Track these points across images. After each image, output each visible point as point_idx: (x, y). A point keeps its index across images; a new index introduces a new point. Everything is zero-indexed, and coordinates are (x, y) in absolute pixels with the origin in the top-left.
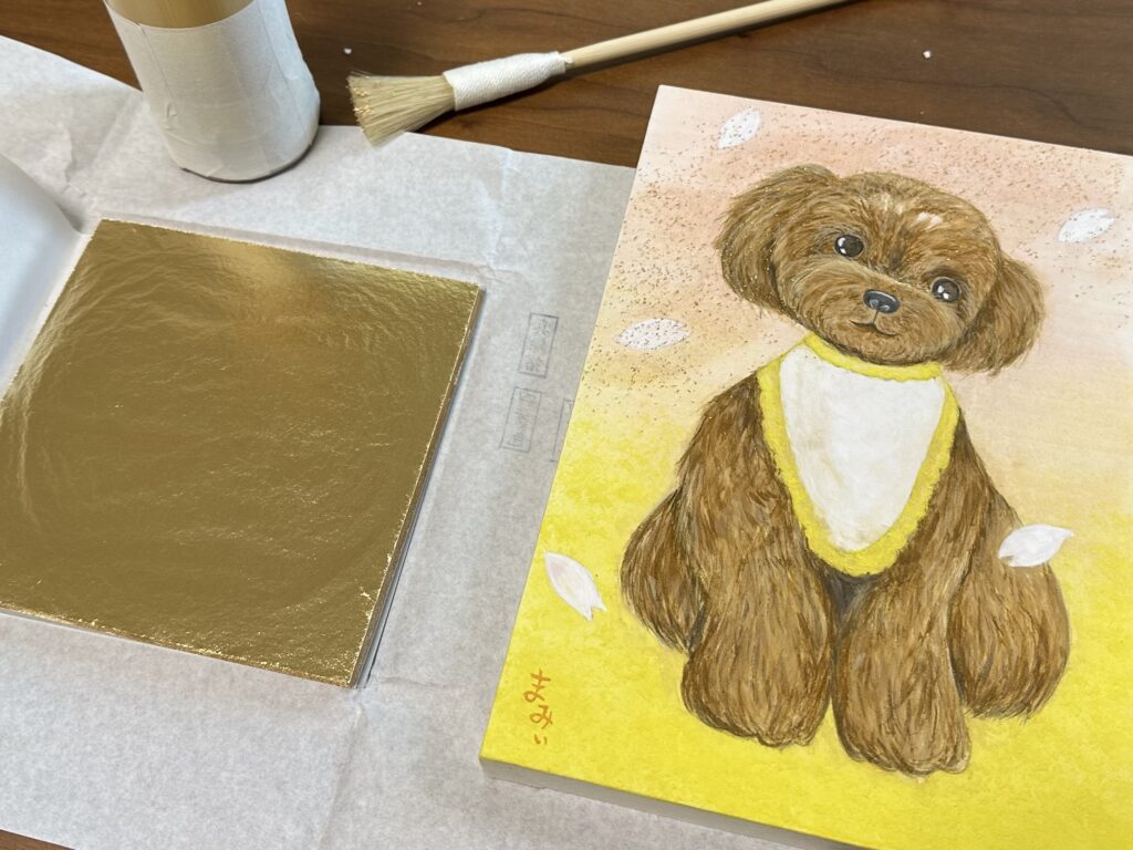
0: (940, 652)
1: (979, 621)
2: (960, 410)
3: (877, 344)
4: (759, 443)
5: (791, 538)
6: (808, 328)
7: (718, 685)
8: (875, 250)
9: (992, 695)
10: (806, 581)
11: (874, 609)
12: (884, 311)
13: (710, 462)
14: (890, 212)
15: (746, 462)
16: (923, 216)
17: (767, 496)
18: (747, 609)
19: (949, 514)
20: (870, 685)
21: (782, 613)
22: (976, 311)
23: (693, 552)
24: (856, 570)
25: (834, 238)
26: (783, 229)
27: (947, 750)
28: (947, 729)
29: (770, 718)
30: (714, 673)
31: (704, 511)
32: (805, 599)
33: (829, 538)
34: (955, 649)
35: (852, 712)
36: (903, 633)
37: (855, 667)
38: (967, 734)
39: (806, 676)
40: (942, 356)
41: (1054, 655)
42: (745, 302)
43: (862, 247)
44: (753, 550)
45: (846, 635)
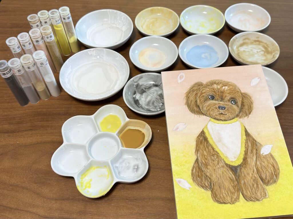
0: (256, 176)
1: (262, 168)
2: (244, 126)
3: (224, 117)
4: (209, 144)
6: (210, 117)
7: (218, 195)
8: (217, 97)
9: (269, 181)
11: (242, 171)
12: (223, 110)
14: (217, 88)
15: (208, 149)
16: (224, 87)
18: (219, 179)
19: (249, 148)
20: (246, 186)
22: (240, 105)
23: (204, 170)
24: (236, 165)
25: (208, 97)
27: (264, 195)
30: (217, 193)
33: (229, 160)
34: (259, 174)
35: (244, 192)
37: (242, 184)
39: (234, 188)
40: (237, 116)
41: (277, 170)
42: (196, 115)
43: (214, 97)
45: (239, 178)
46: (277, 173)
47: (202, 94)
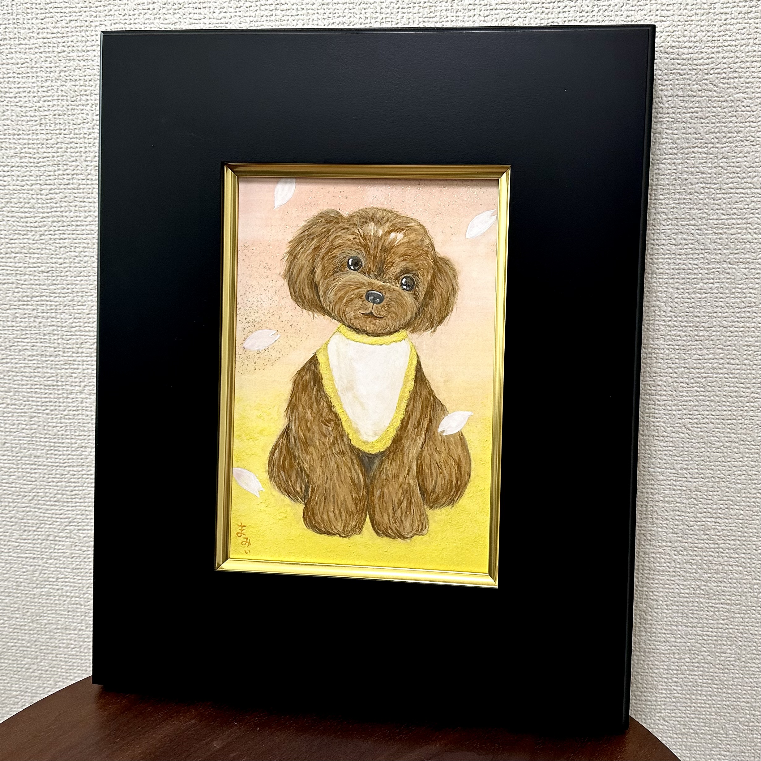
1: (430, 465)
2: (418, 355)
3: (374, 324)
4: (322, 393)
5: (343, 440)
6: (339, 321)
9: (437, 498)
10: (352, 460)
11: (383, 468)
12: (377, 304)
13: (300, 408)
15: (317, 405)
16: (393, 235)
17: (329, 421)
18: (327, 479)
19: (414, 414)
21: (343, 478)
22: (424, 293)
23: (299, 456)
24: (374, 451)
26: (318, 259)
27: (419, 527)
28: (418, 517)
29: (343, 525)
30: (316, 511)
31: (301, 434)
32: (352, 469)
33: (360, 437)
34: (420, 480)
36: (397, 477)
37: (377, 496)
38: (427, 518)
39: (356, 504)
40: (407, 325)
41: (464, 475)
44: (326, 451)
45: (372, 482)
46: (463, 482)
47: (332, 248)
